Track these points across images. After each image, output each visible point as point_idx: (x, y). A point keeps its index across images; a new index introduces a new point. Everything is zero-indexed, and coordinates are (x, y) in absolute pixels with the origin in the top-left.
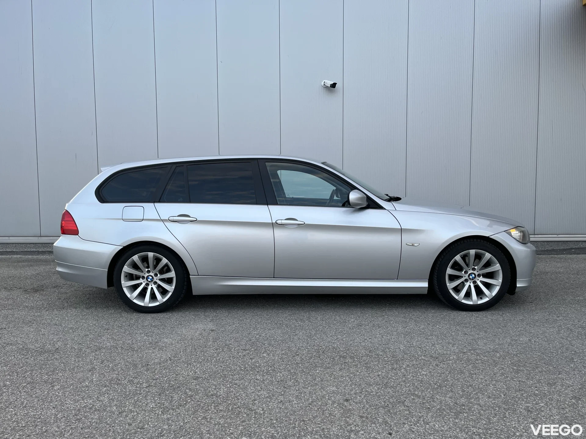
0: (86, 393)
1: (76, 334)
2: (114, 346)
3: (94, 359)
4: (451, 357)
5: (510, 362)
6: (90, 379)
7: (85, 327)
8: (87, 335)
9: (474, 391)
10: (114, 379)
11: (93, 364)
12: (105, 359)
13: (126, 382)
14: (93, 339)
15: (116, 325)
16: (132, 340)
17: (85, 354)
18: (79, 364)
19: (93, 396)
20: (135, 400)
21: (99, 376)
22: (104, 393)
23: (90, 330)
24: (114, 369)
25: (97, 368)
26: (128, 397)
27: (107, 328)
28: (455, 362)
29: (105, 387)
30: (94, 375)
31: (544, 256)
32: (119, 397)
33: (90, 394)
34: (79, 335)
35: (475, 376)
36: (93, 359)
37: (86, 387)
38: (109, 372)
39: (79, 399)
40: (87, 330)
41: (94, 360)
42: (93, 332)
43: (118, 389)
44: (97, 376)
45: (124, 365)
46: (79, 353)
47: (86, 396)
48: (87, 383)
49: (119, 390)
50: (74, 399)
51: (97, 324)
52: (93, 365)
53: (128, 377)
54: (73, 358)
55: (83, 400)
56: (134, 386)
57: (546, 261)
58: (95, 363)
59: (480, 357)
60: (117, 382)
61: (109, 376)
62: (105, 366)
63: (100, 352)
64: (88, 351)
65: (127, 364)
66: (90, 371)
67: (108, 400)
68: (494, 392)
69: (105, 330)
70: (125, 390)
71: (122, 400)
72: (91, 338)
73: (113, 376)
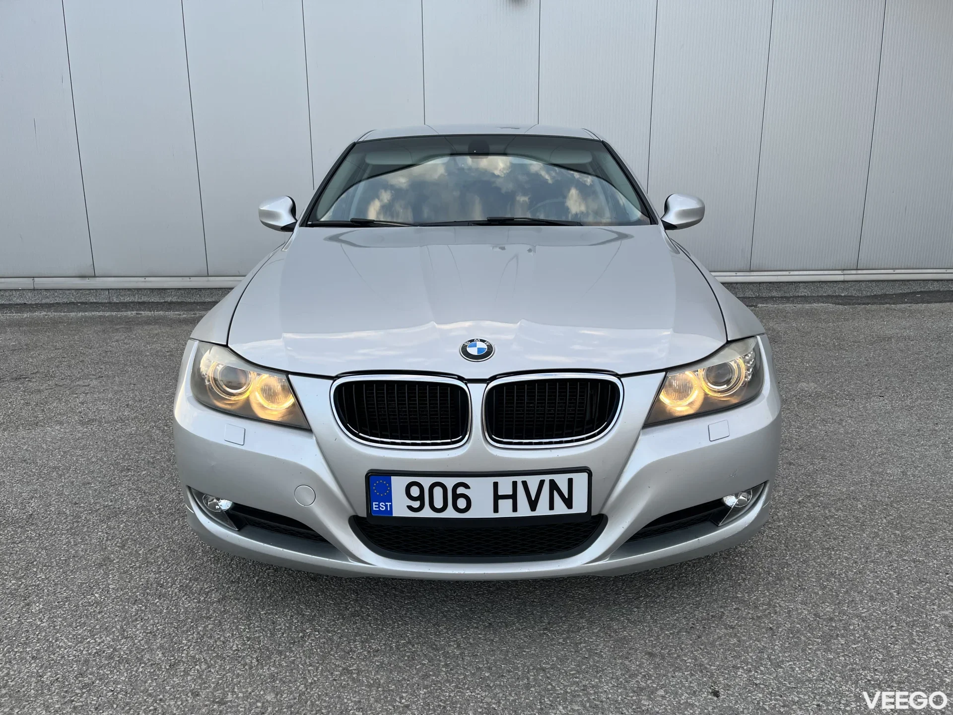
0: (97, 620)
1: (66, 481)
2: (143, 506)
3: (107, 537)
4: (778, 512)
5: (885, 520)
6: (102, 585)
7: (82, 464)
8: (89, 483)
9: (841, 586)
10: (151, 585)
11: (105, 549)
12: (128, 538)
13: (176, 591)
14: (100, 493)
15: (143, 460)
16: (177, 492)
17: (88, 528)
18: (78, 550)
19: (113, 627)
20: (198, 633)
21: (121, 578)
22: (134, 618)
23: (93, 472)
24: (149, 560)
25: (114, 559)
26: (185, 625)
27: (125, 466)
28: (790, 524)
29: (134, 604)
30: (110, 576)
31: (874, 307)
32: (165, 628)
33: (106, 622)
34: (72, 482)
35: (833, 553)
36: (105, 539)
37: (95, 605)
38: (140, 567)
39: (85, 636)
40: (87, 472)
41: (107, 540)
42: (99, 477)
43: (161, 607)
44: (116, 578)
45: (167, 550)
46: (75, 525)
47: (98, 627)
48: (97, 595)
49: (165, 611)
50: (74, 635)
51: (105, 459)
52: (106, 553)
53: (180, 578)
54: (63, 537)
55: (93, 636)
56: (194, 599)
57: (881, 317)
58: (109, 548)
59: (830, 511)
60: (157, 590)
61: (140, 576)
62: (131, 554)
63: (116, 521)
64: (93, 518)
65: (174, 547)
66: (101, 565)
67: (144, 634)
68: (878, 587)
69: (122, 472)
70: (177, 609)
71: (173, 635)
72: (96, 490)
73: (149, 578)
